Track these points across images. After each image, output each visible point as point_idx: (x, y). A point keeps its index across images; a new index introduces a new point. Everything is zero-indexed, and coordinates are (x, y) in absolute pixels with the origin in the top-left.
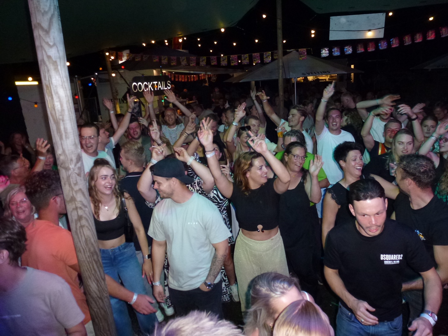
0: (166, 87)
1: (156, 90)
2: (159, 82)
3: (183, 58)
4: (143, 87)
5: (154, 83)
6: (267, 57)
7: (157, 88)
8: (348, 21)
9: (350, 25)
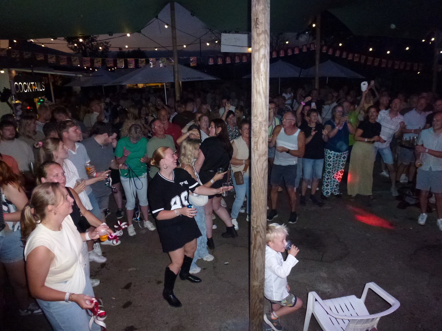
0: (41, 89)
1: (34, 91)
2: (36, 83)
3: (75, 58)
4: (23, 87)
5: (32, 83)
7: (34, 89)
8: (235, 38)
9: (236, 41)
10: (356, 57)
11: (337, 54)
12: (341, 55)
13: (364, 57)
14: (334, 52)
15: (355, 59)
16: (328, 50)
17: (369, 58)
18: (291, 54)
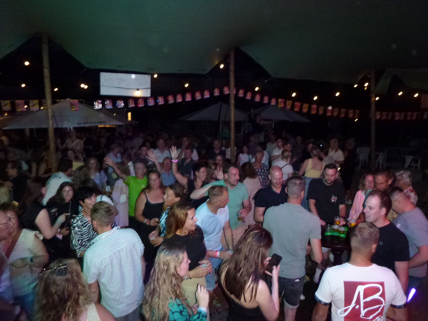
6: (33, 106)
8: (118, 79)
9: (120, 82)
10: (280, 102)
11: (257, 98)
12: (262, 99)
13: (289, 103)
14: (253, 97)
15: (280, 104)
16: (245, 94)
17: (296, 103)
18: (200, 98)
